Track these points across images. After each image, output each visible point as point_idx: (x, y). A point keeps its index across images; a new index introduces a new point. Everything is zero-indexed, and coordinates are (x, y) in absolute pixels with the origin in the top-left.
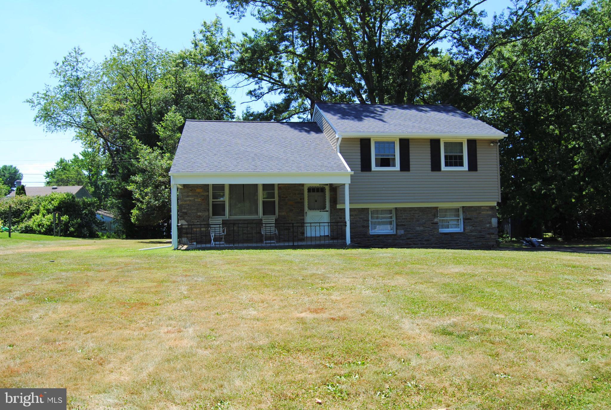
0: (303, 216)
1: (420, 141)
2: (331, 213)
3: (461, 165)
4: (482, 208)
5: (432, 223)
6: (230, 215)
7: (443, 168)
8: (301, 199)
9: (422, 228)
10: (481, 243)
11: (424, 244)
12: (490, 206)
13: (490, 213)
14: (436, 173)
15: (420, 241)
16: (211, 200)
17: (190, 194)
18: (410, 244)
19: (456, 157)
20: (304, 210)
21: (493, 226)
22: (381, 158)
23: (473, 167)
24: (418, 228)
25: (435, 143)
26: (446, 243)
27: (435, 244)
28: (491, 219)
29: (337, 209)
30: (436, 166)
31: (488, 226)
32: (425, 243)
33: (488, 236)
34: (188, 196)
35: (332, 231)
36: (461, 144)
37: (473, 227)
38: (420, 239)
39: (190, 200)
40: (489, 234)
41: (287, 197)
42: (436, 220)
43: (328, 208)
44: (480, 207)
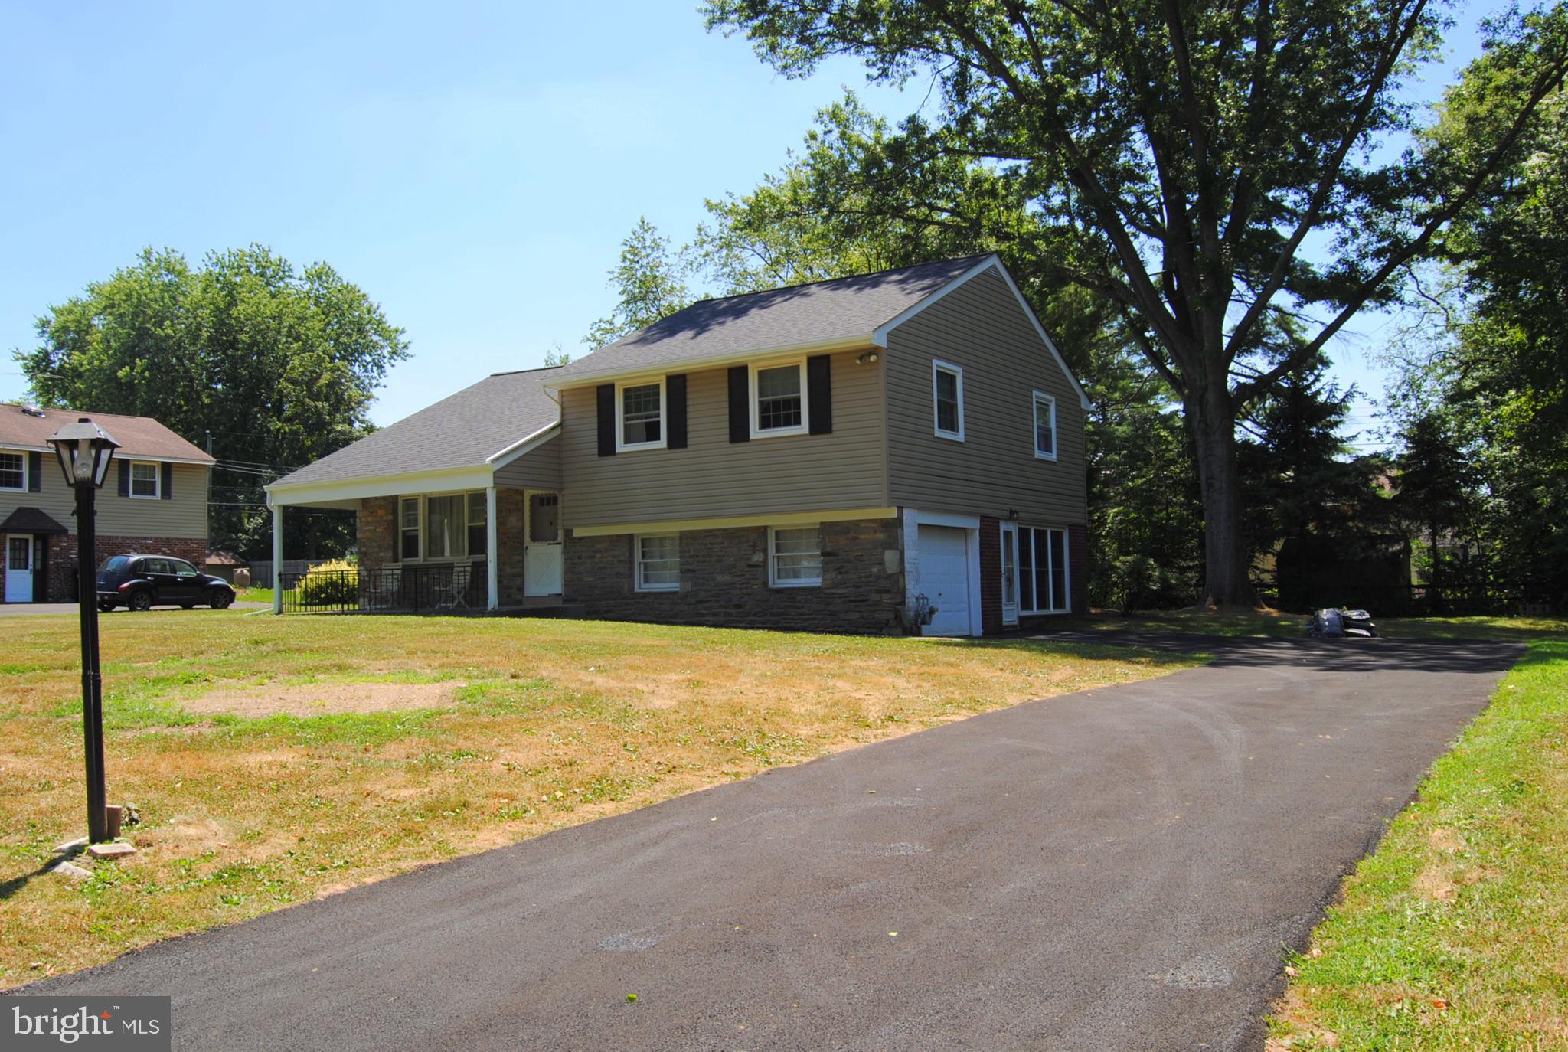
0: (522, 555)
1: (706, 375)
2: (565, 547)
3: (797, 420)
4: (862, 525)
5: (750, 566)
6: (430, 553)
7: (755, 432)
8: (518, 521)
9: (727, 578)
10: (857, 615)
11: (730, 614)
12: (881, 520)
13: (880, 536)
14: (740, 447)
15: (722, 606)
16: (401, 529)
17: (370, 519)
18: (702, 615)
19: (787, 402)
20: (522, 543)
21: (889, 572)
22: (646, 423)
23: (821, 424)
24: (720, 578)
25: (737, 375)
26: (779, 614)
27: (755, 614)
28: (882, 553)
29: (574, 539)
30: (738, 432)
31: (875, 570)
32: (733, 611)
33: (875, 597)
34: (368, 523)
35: (566, 584)
36: (795, 370)
37: (840, 573)
38: (723, 603)
39: (370, 531)
40: (878, 591)
42: (757, 558)
43: (560, 538)
44: (857, 523)
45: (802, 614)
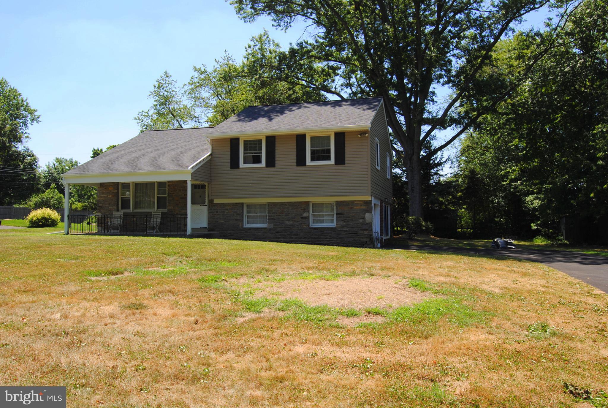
1: (286, 137)
2: (209, 207)
3: (329, 158)
4: (355, 203)
5: (302, 218)
6: (135, 207)
7: (309, 162)
8: (185, 195)
9: (291, 223)
10: (353, 239)
11: (292, 238)
12: (364, 201)
13: (364, 207)
14: (301, 168)
15: (288, 234)
16: (120, 196)
17: (104, 191)
18: (279, 238)
19: (323, 151)
21: (367, 222)
22: (253, 156)
23: (340, 160)
24: (287, 222)
25: (301, 138)
26: (315, 238)
27: (304, 238)
28: (365, 214)
29: (214, 204)
30: (301, 161)
31: (361, 221)
32: (294, 237)
33: (361, 232)
34: (103, 193)
35: (210, 223)
36: (328, 138)
37: (345, 222)
38: (288, 233)
39: (104, 197)
40: (362, 230)
41: (174, 193)
42: (305, 215)
43: (207, 203)
44: (352, 202)
45: (326, 238)
